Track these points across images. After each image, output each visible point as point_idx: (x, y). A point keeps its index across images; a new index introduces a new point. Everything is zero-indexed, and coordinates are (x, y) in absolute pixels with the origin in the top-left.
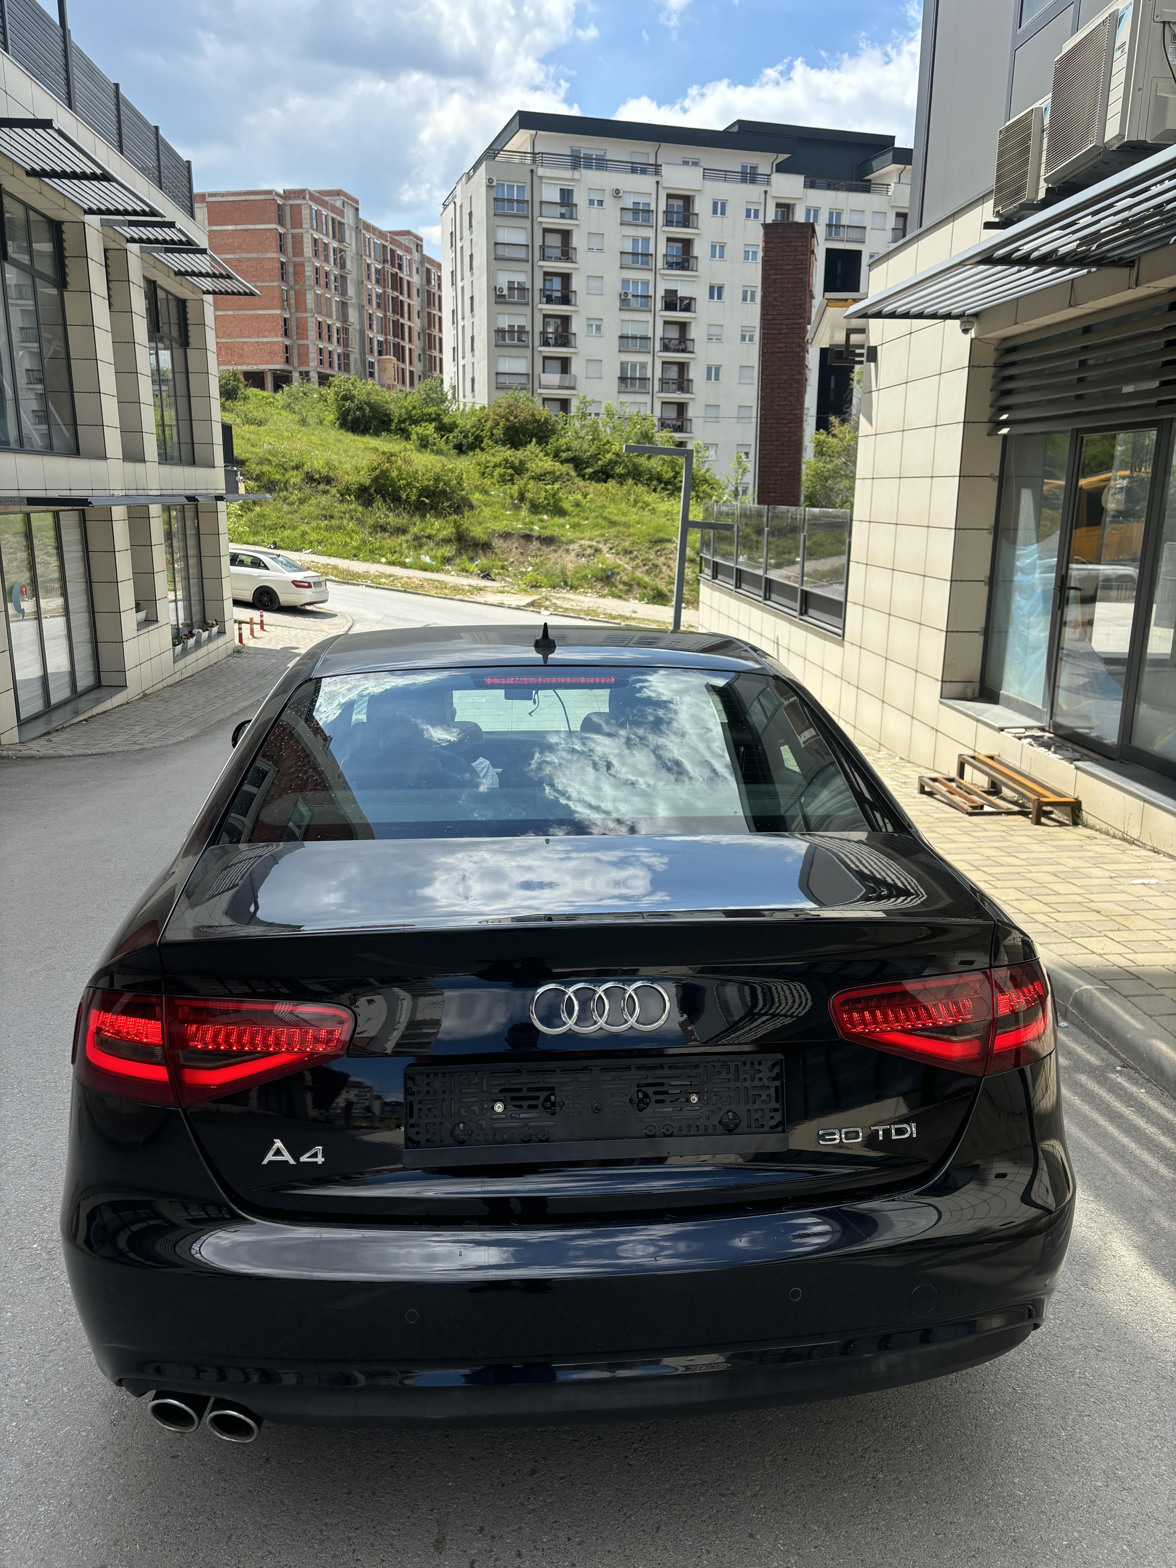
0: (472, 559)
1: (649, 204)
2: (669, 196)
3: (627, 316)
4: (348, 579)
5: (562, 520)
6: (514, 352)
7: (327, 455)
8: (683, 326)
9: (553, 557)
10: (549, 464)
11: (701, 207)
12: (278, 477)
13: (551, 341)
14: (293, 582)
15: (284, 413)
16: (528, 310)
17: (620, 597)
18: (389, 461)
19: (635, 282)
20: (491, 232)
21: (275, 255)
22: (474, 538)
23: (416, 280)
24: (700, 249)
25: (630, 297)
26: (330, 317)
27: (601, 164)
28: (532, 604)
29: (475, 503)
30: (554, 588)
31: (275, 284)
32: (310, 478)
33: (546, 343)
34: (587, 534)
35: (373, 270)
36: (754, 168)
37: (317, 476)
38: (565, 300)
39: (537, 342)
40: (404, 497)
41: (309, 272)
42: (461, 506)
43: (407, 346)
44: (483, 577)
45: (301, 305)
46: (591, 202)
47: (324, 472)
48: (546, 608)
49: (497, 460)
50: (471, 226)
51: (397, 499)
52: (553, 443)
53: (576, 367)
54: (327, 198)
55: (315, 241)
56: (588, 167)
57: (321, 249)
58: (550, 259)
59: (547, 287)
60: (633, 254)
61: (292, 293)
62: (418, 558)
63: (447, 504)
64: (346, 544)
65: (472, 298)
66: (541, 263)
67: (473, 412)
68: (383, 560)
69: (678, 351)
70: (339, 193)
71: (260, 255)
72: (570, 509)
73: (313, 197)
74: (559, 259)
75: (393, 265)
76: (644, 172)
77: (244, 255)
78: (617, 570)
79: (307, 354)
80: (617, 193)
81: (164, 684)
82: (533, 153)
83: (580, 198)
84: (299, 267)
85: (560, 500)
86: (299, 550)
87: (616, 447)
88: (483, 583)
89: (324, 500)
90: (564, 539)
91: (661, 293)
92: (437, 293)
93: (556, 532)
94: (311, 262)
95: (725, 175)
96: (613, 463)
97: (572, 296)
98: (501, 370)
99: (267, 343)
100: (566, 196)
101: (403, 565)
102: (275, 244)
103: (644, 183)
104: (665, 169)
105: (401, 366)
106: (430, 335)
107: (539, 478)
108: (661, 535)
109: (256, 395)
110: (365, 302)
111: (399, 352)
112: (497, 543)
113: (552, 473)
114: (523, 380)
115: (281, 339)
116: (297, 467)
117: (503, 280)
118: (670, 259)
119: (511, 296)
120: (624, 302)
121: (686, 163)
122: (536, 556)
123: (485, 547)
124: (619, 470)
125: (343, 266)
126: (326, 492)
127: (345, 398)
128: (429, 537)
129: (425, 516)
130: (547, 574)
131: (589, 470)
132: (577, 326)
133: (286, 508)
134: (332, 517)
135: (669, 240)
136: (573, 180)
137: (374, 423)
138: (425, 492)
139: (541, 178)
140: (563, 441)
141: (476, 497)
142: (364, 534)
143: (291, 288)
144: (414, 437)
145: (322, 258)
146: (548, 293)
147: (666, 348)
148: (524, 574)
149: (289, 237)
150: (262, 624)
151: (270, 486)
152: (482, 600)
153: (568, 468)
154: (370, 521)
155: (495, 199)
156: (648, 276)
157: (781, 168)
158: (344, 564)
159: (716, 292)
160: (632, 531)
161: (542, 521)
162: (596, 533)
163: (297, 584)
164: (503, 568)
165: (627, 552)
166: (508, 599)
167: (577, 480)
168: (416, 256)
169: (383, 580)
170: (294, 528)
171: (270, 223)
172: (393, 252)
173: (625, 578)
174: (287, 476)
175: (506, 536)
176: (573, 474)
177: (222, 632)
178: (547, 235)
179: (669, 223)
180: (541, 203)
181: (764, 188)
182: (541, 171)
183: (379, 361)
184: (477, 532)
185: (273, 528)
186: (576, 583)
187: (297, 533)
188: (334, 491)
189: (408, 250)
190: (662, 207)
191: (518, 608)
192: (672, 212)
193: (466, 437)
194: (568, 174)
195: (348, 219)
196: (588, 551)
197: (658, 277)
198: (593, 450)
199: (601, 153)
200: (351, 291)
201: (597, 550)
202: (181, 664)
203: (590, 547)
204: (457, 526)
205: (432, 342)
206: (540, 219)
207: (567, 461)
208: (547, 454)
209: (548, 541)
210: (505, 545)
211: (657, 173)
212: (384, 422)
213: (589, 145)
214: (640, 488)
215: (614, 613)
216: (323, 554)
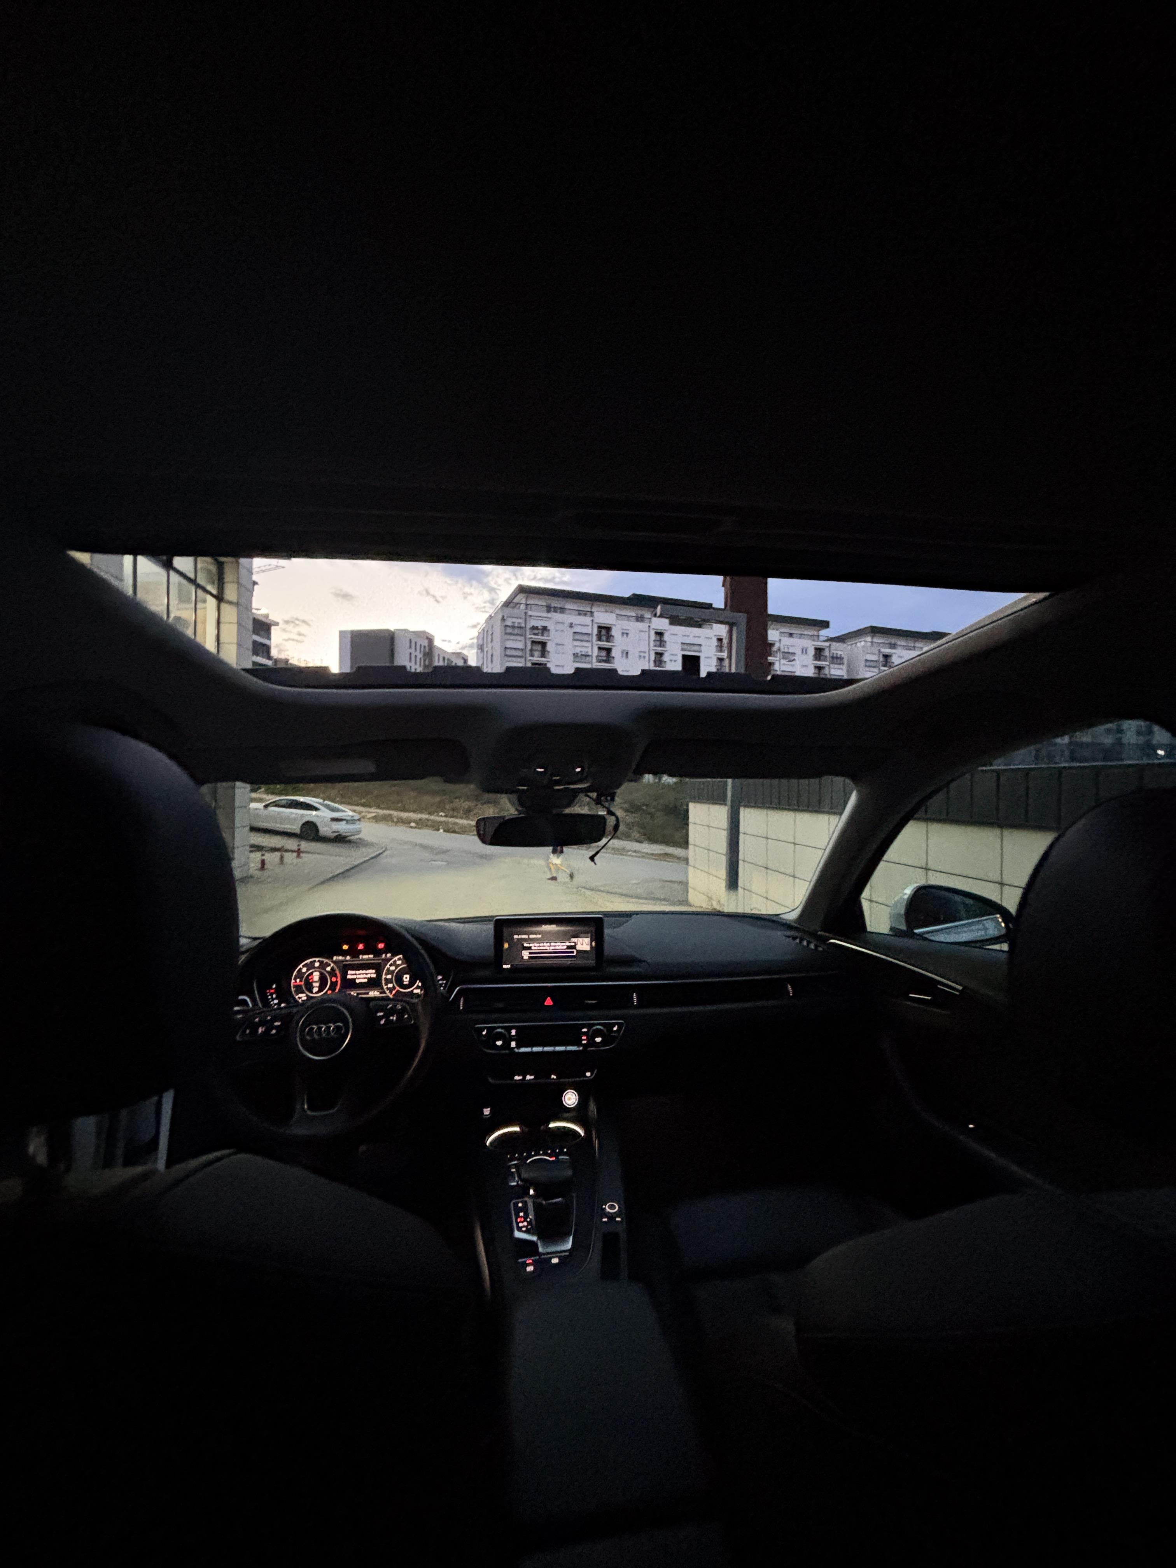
1: (588, 631)
2: (599, 627)
11: (616, 632)
20: (503, 641)
24: (615, 653)
27: (562, 611)
36: (642, 615)
46: (558, 629)
50: (492, 640)
56: (555, 611)
58: (535, 656)
60: (580, 655)
66: (530, 658)
74: (540, 656)
76: (585, 615)
80: (571, 625)
82: (527, 605)
83: (551, 626)
95: (627, 618)
103: (584, 620)
104: (595, 614)
118: (600, 658)
121: (607, 611)
135: (599, 647)
136: (547, 617)
150: (299, 851)
155: (506, 627)
157: (657, 615)
178: (534, 644)
179: (599, 640)
180: (531, 628)
181: (648, 625)
182: (530, 613)
190: (595, 632)
192: (600, 635)
194: (545, 615)
206: (530, 637)
211: (592, 616)
213: (557, 602)
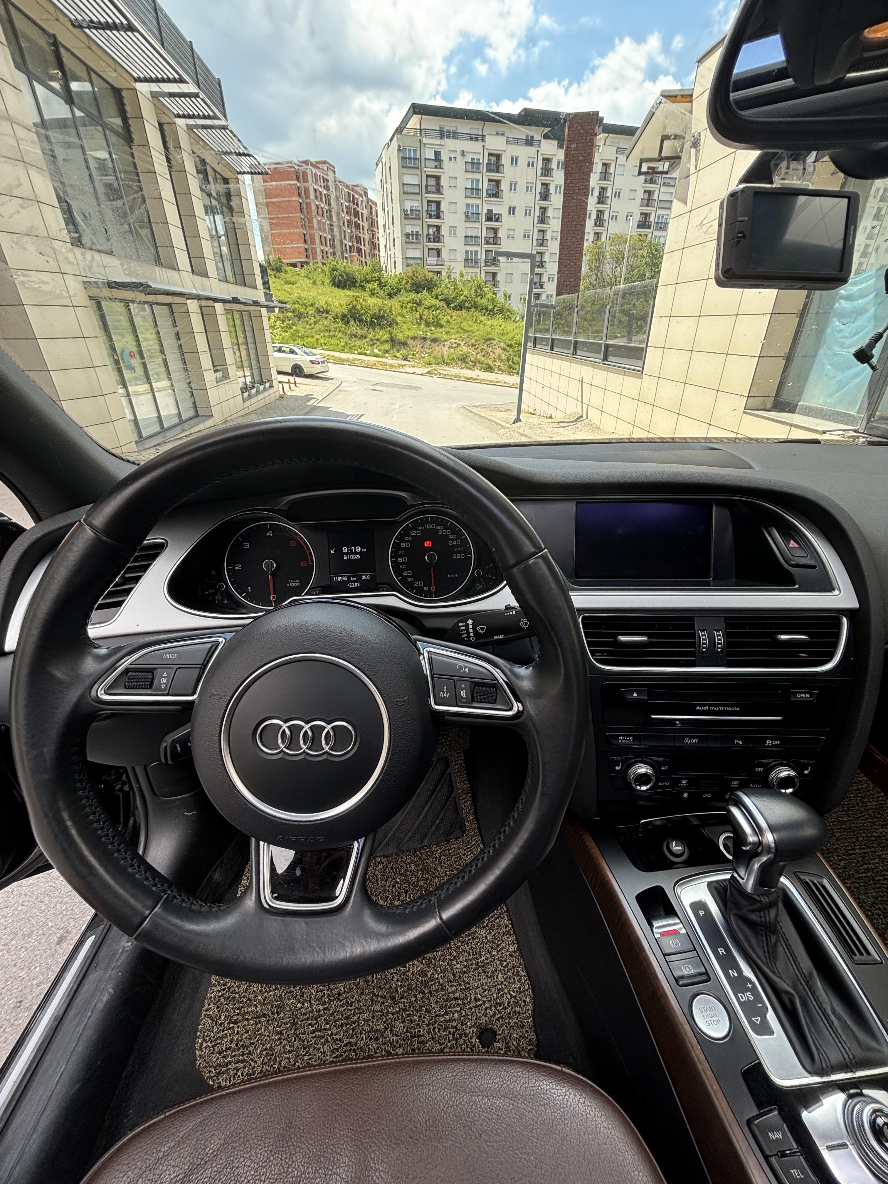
0: (398, 351)
1: (479, 159)
2: (490, 155)
3: (469, 225)
4: (339, 362)
5: (441, 330)
6: (414, 246)
7: (326, 299)
8: (495, 230)
9: (437, 349)
10: (434, 301)
11: (505, 160)
12: (303, 310)
13: (432, 240)
14: (310, 361)
15: (305, 279)
16: (420, 222)
17: (470, 369)
18: (356, 301)
19: (472, 206)
20: (400, 177)
21: (297, 199)
22: (399, 339)
23: (365, 212)
24: (504, 186)
25: (470, 214)
26: (326, 233)
27: (454, 135)
28: (429, 372)
29: (399, 322)
30: (438, 364)
31: (298, 215)
32: (318, 311)
33: (429, 241)
34: (453, 336)
35: (344, 206)
36: (532, 137)
37: (322, 310)
38: (438, 217)
39: (425, 240)
40: (364, 319)
41: (313, 208)
42: (392, 323)
43: (363, 248)
44: (404, 360)
45: (311, 227)
46: (450, 159)
47: (325, 307)
48: (435, 375)
49: (409, 299)
50: (390, 175)
51: (361, 321)
52: (435, 291)
53: (444, 254)
54: (319, 165)
55: (315, 190)
56: (448, 137)
57: (318, 195)
58: (430, 192)
59: (430, 209)
60: (472, 189)
61: (306, 219)
62: (373, 350)
63: (385, 322)
64: (338, 344)
65: (393, 217)
66: (426, 195)
67: (396, 276)
68: (356, 352)
69: (493, 244)
70: (325, 162)
71: (290, 199)
72: (445, 324)
73: (312, 165)
74: (434, 193)
75: (354, 204)
76: (477, 139)
77: (282, 199)
78: (468, 355)
79: (316, 253)
80: (463, 153)
81: (239, 414)
82: (420, 129)
83: (444, 157)
84: (308, 205)
85: (440, 319)
86: (316, 348)
87: (466, 293)
88: (404, 363)
89: (326, 322)
90: (442, 339)
91: (485, 211)
92: (376, 219)
93: (438, 335)
94: (314, 203)
95: (517, 141)
96: (464, 301)
97: (441, 214)
98: (408, 256)
99: (297, 247)
100: (438, 154)
101: (366, 354)
102: (296, 192)
103: (475, 147)
104: (487, 138)
105: (361, 259)
106: (373, 242)
107: (429, 308)
108: (490, 336)
109: (291, 270)
110: (342, 224)
111: (359, 251)
112: (410, 342)
113: (435, 306)
114: (419, 261)
115: (303, 245)
116: (312, 305)
117: (408, 205)
118: (490, 192)
119: (412, 214)
120: (467, 217)
121: (498, 134)
122: (429, 348)
123: (405, 344)
124: (467, 304)
125: (330, 205)
126: (326, 318)
127: (333, 270)
128: (377, 340)
129: (375, 329)
130: (434, 358)
131: (452, 305)
132: (444, 231)
133: (308, 327)
134: (330, 331)
135: (489, 180)
136: (441, 145)
137: (349, 283)
138: (374, 316)
139: (425, 144)
140: (439, 290)
141: (399, 319)
142: (346, 339)
143: (305, 217)
144: (368, 289)
145: (319, 199)
146: (430, 212)
147: (487, 243)
148: (423, 358)
149: (303, 188)
150: (295, 383)
151: (300, 316)
152: (404, 371)
153: (443, 303)
154: (349, 332)
155: (402, 158)
156: (479, 202)
157: (546, 137)
158: (336, 354)
159: (512, 210)
160: (475, 334)
161: (431, 330)
162: (457, 336)
163: (312, 362)
164: (413, 355)
165: (473, 345)
166: (416, 370)
167: (447, 309)
168: (365, 199)
169: (356, 362)
170: (313, 337)
171: (292, 180)
172: (353, 196)
173: (473, 359)
174: (308, 310)
175: (414, 338)
176: (445, 307)
177: (271, 386)
178: (429, 179)
179: (489, 170)
180: (425, 159)
181: (537, 149)
182: (425, 140)
183: (350, 256)
184: (400, 337)
185: (302, 337)
186: (449, 362)
187: (314, 339)
188: (330, 317)
189: (361, 195)
190: (486, 161)
191: (422, 375)
192: (491, 164)
193: (393, 289)
194: (438, 142)
195: (331, 177)
196: (454, 345)
197: (484, 202)
198: (454, 295)
199: (455, 129)
200: (335, 218)
201: (459, 345)
202: (247, 403)
203: (455, 343)
204: (391, 334)
205: (374, 246)
206: (425, 169)
207: (442, 300)
208: (432, 297)
209: (434, 340)
210: (414, 343)
211: (483, 140)
212: (353, 282)
213: (449, 124)
214: (477, 314)
215: (468, 377)
216: (327, 350)
